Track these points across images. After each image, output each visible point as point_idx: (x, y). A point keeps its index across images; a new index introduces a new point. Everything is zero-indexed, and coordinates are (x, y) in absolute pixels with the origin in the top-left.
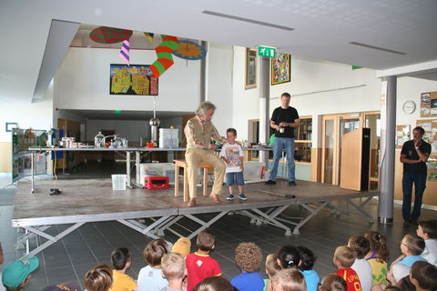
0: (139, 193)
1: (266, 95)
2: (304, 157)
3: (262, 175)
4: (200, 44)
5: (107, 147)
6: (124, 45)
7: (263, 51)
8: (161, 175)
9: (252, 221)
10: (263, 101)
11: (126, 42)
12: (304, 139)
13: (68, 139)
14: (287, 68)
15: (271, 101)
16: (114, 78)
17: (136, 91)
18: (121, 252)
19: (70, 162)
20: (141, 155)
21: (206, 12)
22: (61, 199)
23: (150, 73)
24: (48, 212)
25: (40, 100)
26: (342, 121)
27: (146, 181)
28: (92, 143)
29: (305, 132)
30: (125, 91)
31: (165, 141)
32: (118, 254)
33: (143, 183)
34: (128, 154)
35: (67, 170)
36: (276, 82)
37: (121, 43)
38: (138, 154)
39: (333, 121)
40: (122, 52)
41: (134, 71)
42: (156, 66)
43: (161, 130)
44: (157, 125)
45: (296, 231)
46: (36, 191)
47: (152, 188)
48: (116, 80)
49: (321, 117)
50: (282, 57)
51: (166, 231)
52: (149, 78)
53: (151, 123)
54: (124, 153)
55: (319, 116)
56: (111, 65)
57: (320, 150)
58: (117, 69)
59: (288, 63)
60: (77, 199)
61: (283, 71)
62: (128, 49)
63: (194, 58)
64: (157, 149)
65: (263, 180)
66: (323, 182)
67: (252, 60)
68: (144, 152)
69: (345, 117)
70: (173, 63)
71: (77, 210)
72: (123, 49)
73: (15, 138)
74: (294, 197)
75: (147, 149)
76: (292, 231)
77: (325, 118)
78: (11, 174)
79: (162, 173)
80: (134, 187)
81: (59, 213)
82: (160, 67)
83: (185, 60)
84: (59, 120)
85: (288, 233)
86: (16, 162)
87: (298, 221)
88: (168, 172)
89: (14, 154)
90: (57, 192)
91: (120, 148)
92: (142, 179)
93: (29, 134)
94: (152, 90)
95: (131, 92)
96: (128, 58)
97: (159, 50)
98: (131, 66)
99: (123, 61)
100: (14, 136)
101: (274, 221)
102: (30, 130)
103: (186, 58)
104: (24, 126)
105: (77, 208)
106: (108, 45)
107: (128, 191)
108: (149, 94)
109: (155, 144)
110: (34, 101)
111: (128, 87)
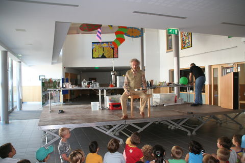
0: (106, 112)
1: (177, 55)
3: (176, 101)
4: (140, 29)
5: (88, 87)
6: (99, 32)
7: (171, 31)
8: (117, 102)
9: (169, 127)
10: (175, 59)
11: (99, 30)
13: (68, 83)
14: (190, 41)
15: (180, 59)
16: (94, 50)
17: (106, 56)
18: (93, 144)
19: (72, 96)
20: (107, 91)
21: (135, 12)
22: (64, 115)
23: (113, 46)
24: (56, 123)
25: (55, 63)
26: (223, 68)
27: (110, 105)
28: (80, 85)
30: (100, 56)
31: (120, 83)
32: (92, 145)
33: (108, 106)
34: (100, 91)
35: (71, 100)
36: (183, 47)
37: (97, 31)
38: (105, 91)
39: (217, 68)
41: (105, 45)
42: (115, 42)
43: (118, 77)
44: (115, 74)
45: (194, 133)
46: (52, 111)
47: (113, 109)
50: (187, 33)
51: (120, 133)
52: (113, 48)
53: (112, 73)
54: (98, 90)
55: (209, 66)
56: (93, 43)
57: (210, 86)
58: (95, 45)
59: (190, 37)
60: (72, 115)
61: (187, 41)
62: (100, 33)
63: (137, 37)
64: (116, 88)
65: (176, 104)
66: (213, 104)
67: (170, 36)
68: (108, 89)
69: (225, 66)
70: (124, 40)
71: (71, 121)
72: (98, 34)
73: (43, 84)
74: (192, 113)
75: (110, 88)
76: (191, 133)
77: (212, 67)
78: (41, 103)
80: (103, 109)
81: (61, 123)
82: (118, 42)
83: (131, 38)
84: (66, 73)
85: (189, 134)
86: (44, 96)
87: (195, 127)
89: (43, 92)
90: (62, 112)
91: (95, 88)
92: (108, 104)
93: (50, 81)
94: (115, 55)
95: (103, 57)
96: (100, 38)
97: (117, 33)
98: (103, 42)
99: (98, 40)
100: (42, 82)
101: (181, 127)
102: (51, 79)
103: (132, 37)
104: (48, 77)
105: (71, 120)
106: (91, 32)
107: (100, 111)
108: (114, 58)
109: (114, 85)
110: (52, 63)
111: (102, 54)
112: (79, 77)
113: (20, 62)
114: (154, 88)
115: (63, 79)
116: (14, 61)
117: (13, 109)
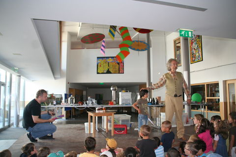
1: (188, 69)
2: (214, 108)
3: (187, 122)
4: (146, 42)
6: (103, 46)
10: (185, 73)
12: (214, 96)
14: (200, 53)
15: (191, 74)
16: (99, 65)
17: (111, 72)
25: (59, 78)
29: (214, 92)
30: (105, 72)
36: (193, 62)
39: (234, 84)
40: (102, 50)
41: (110, 60)
42: (119, 55)
43: (120, 93)
44: (115, 90)
48: (100, 66)
49: (225, 82)
50: (196, 46)
52: (118, 64)
53: (112, 89)
55: (223, 81)
56: (98, 58)
57: (226, 103)
58: (100, 60)
59: (200, 50)
61: (197, 55)
62: (104, 48)
63: (142, 50)
64: (116, 106)
65: (188, 125)
67: (177, 50)
70: (129, 53)
72: (102, 48)
75: (109, 106)
77: (228, 83)
79: (119, 121)
80: (100, 131)
82: (122, 56)
83: (137, 52)
84: (70, 89)
88: (123, 121)
93: (52, 97)
94: (120, 71)
95: (108, 72)
96: (104, 52)
97: (121, 46)
98: (108, 58)
99: (102, 55)
102: (53, 94)
103: (138, 50)
108: (119, 73)
109: (115, 103)
110: (55, 78)
111: (107, 69)
112: (84, 93)
113: (20, 76)
114: (161, 106)
115: (66, 95)
116: (13, 75)
117: (9, 126)
